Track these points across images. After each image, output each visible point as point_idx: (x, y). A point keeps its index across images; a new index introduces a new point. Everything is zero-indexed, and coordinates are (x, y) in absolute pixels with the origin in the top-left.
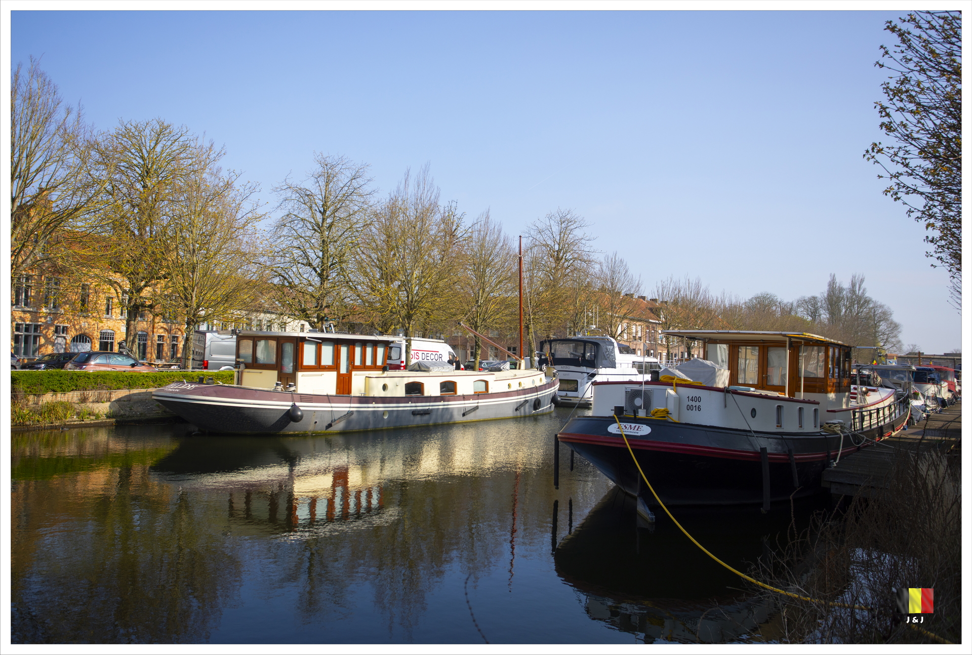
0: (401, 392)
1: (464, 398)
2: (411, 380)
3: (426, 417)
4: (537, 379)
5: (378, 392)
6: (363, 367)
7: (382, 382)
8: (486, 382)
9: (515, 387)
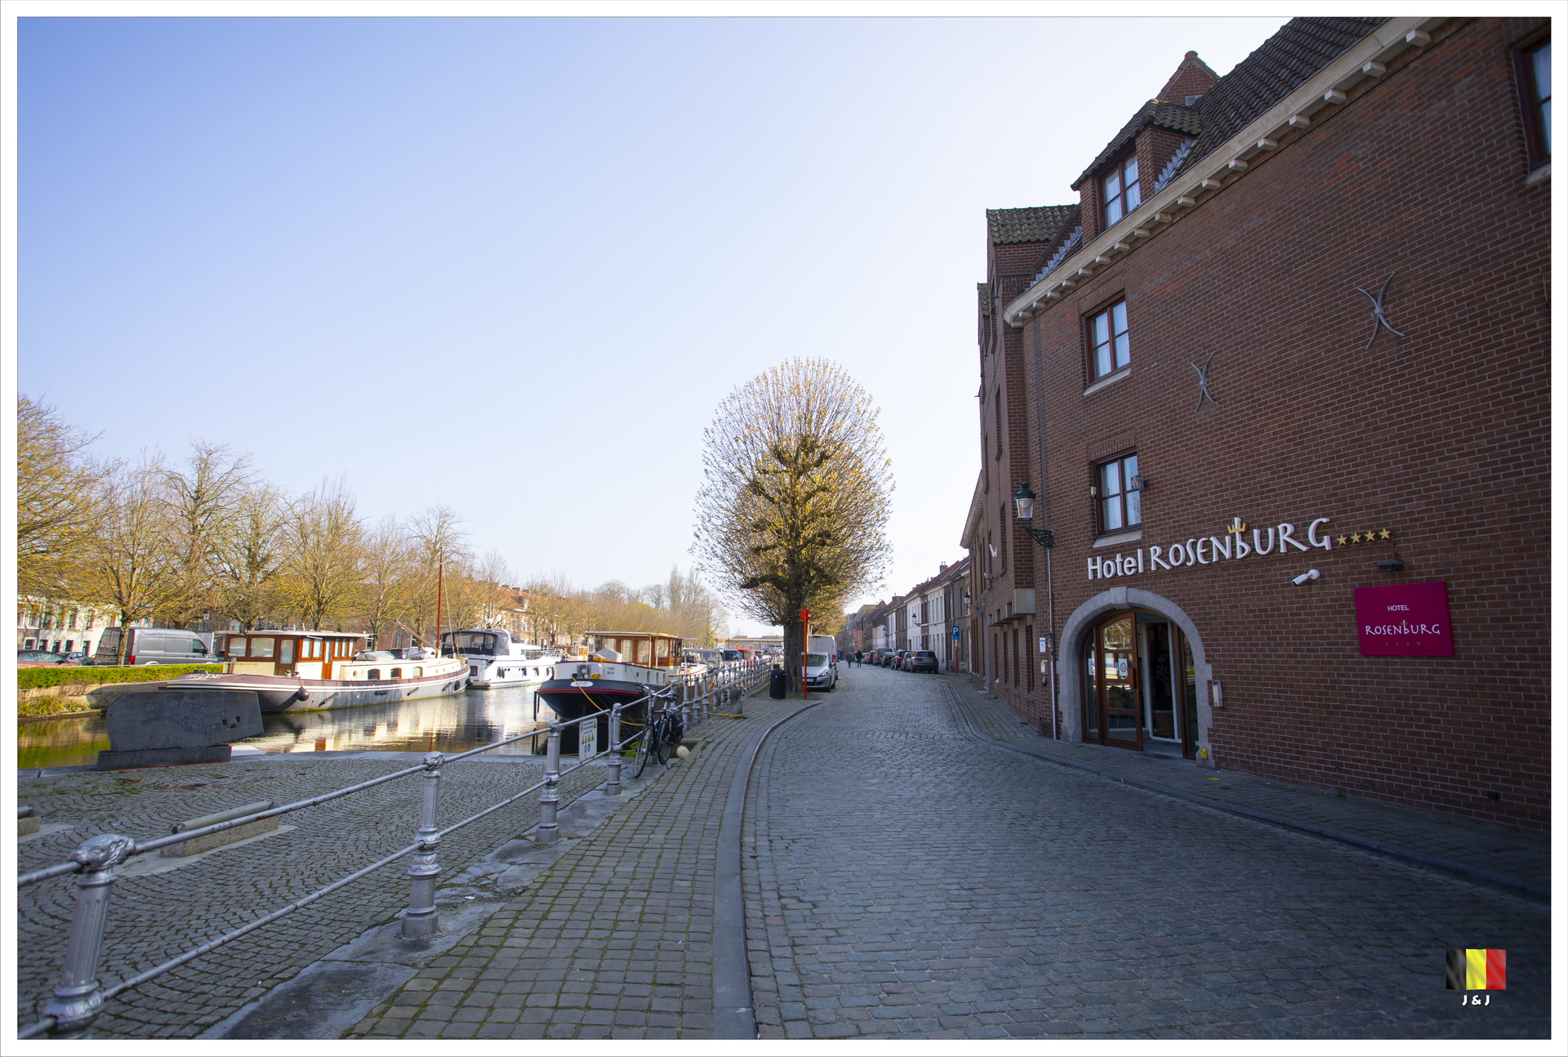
0: (365, 678)
1: (409, 681)
2: (372, 667)
3: (384, 696)
4: (455, 665)
5: (349, 678)
6: (340, 658)
7: (354, 669)
8: (421, 668)
9: (441, 673)
